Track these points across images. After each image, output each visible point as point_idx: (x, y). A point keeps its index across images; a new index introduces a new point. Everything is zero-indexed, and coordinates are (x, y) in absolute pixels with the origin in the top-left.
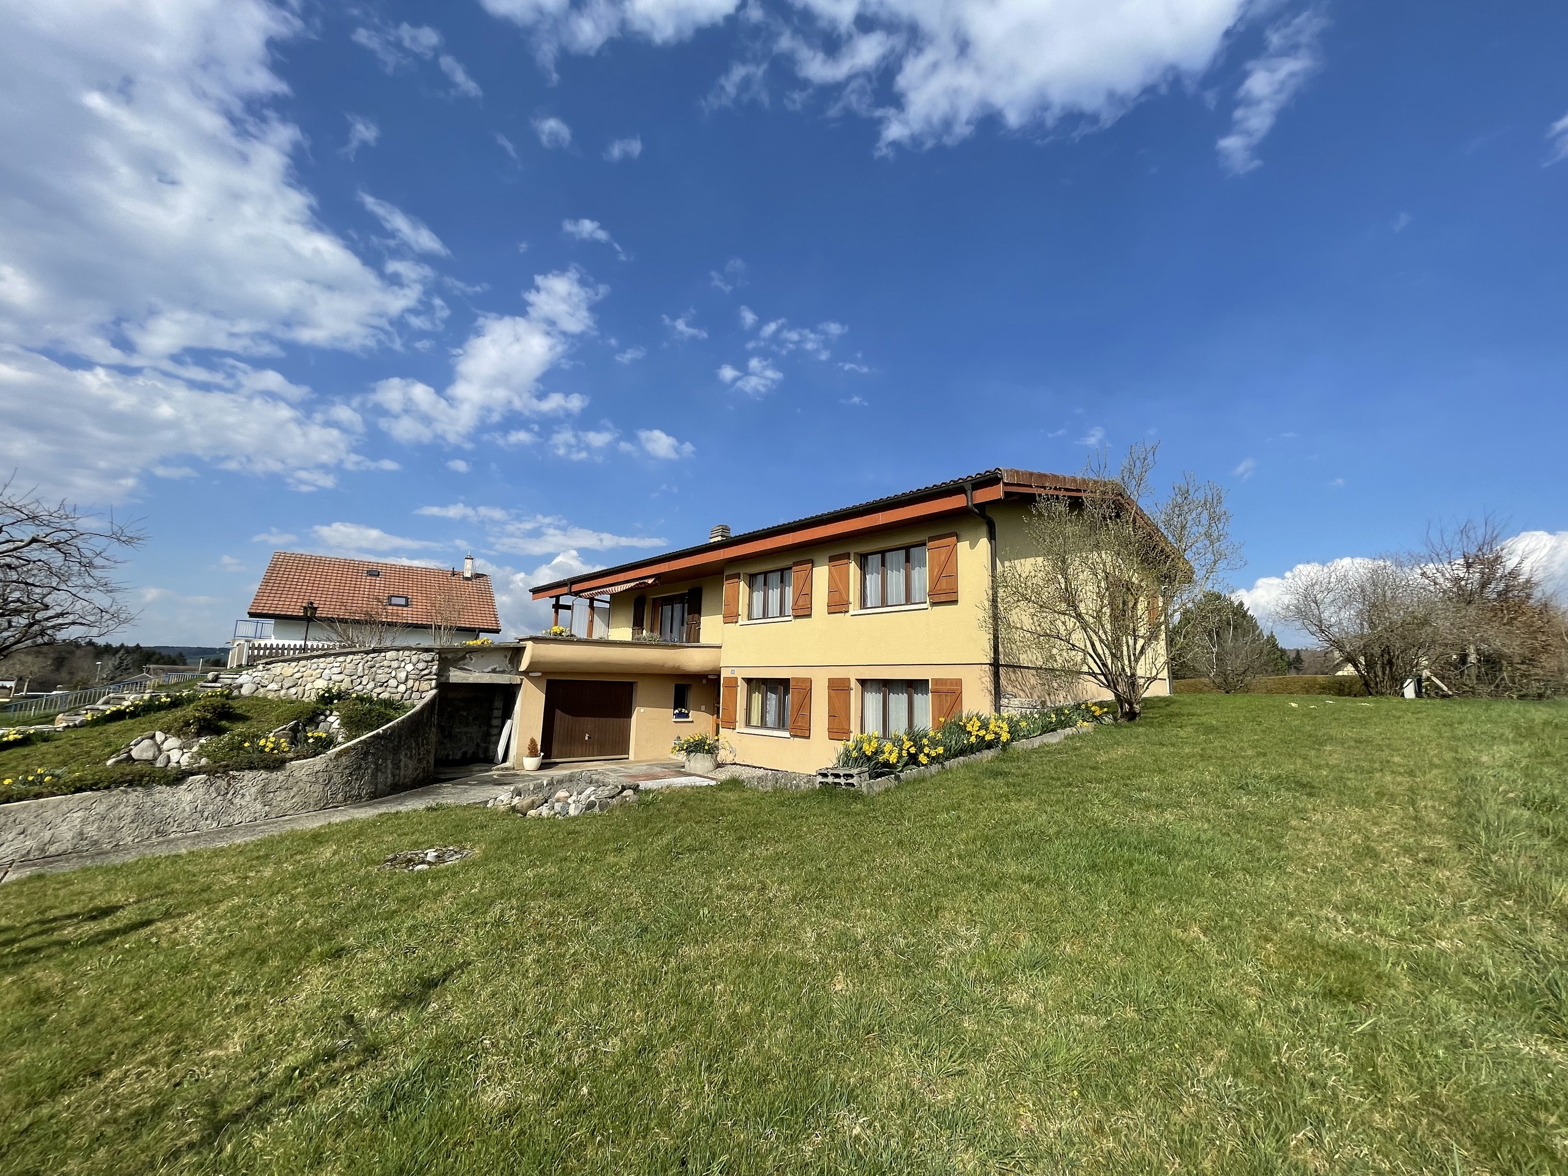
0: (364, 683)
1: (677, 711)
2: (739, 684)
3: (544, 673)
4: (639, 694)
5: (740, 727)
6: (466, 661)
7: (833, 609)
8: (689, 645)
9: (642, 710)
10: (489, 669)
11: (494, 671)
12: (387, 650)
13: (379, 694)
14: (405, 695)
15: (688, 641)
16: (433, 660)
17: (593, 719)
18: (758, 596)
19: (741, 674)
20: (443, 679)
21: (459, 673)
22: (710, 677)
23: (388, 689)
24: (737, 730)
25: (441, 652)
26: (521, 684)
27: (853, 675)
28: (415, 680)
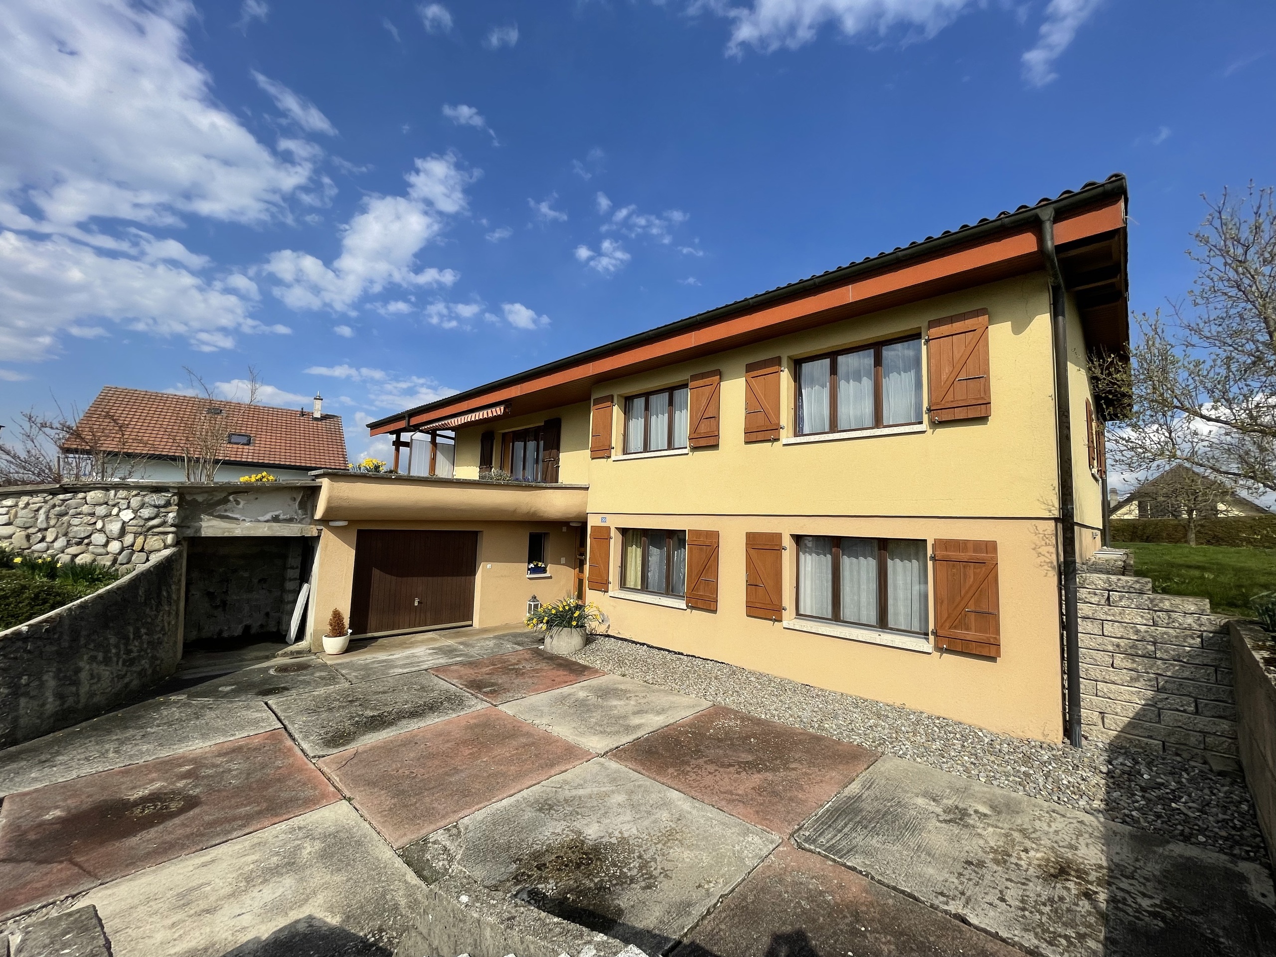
0: (48, 539)
1: (532, 565)
2: (612, 534)
3: (352, 522)
4: (485, 545)
5: (614, 589)
6: (229, 505)
7: (753, 437)
8: (548, 485)
9: (489, 566)
10: (268, 516)
11: (276, 519)
12: (87, 488)
13: (76, 556)
14: (120, 558)
15: (544, 480)
16: (168, 504)
17: (425, 579)
18: (637, 425)
19: (614, 523)
20: (190, 533)
21: (217, 523)
22: (572, 524)
23: (91, 547)
24: (610, 593)
25: (182, 492)
26: (319, 537)
27: (787, 529)
28: (137, 534)
